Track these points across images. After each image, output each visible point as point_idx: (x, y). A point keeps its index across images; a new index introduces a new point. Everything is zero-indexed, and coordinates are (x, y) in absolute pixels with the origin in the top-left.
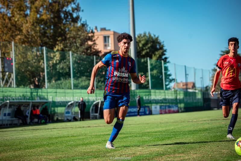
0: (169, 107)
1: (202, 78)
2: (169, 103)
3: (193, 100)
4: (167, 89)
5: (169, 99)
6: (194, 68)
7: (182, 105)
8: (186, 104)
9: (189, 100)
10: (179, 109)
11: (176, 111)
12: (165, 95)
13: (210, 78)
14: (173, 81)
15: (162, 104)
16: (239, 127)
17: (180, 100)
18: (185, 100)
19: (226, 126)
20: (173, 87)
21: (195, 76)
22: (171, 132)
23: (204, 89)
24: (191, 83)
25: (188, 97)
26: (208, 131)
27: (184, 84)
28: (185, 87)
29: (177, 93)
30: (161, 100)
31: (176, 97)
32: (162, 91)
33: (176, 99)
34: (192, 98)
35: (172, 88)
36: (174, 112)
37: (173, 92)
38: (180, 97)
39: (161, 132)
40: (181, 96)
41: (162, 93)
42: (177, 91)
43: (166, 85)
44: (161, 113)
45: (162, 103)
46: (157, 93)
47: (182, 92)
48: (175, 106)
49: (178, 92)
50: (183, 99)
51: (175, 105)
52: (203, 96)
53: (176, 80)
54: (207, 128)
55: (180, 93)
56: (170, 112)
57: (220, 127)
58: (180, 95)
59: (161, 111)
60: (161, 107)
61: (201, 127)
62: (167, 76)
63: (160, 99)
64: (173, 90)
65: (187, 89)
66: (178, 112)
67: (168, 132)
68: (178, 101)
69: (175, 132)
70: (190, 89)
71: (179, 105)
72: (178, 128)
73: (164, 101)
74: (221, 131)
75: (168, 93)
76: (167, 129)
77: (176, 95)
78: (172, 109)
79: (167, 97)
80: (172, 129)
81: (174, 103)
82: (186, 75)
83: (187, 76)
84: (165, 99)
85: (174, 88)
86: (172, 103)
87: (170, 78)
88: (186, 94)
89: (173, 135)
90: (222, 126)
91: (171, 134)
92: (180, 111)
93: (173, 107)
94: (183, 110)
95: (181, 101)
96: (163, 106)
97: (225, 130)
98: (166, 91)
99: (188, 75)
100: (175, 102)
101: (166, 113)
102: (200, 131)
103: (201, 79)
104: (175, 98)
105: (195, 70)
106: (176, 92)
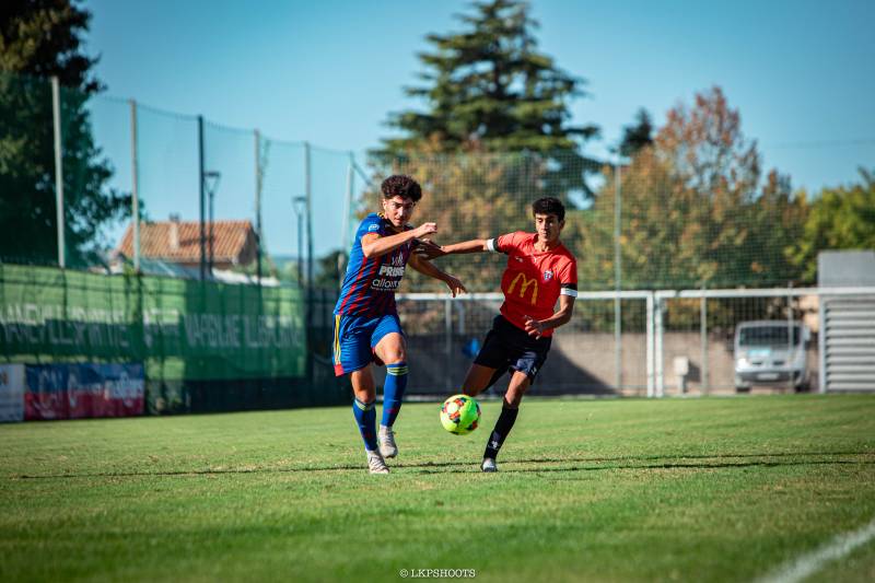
0: (89, 376)
1: (305, 200)
2: (87, 350)
3: (241, 338)
4: (77, 261)
5: (87, 327)
6: (257, 133)
7: (174, 369)
8: (193, 357)
9: (221, 337)
10: (154, 390)
11: (129, 404)
12: (65, 303)
13: (353, 205)
14: (121, 211)
15: (45, 359)
16: (516, 512)
17: (159, 332)
18: (194, 336)
19: (439, 508)
20: (118, 246)
21: (259, 186)
22: (91, 537)
23: (318, 269)
24: (232, 228)
25: (210, 318)
26: (323, 532)
27: (189, 234)
28: (195, 252)
29: (139, 291)
30: (35, 330)
31: (138, 313)
32: (44, 274)
33: (137, 326)
34: (240, 324)
35: (110, 256)
36: (120, 410)
37: (119, 283)
38: (158, 317)
39: (24, 535)
40: (166, 311)
41: (44, 284)
42: (140, 275)
43: (74, 239)
44: (33, 417)
45: (46, 348)
46: (16, 282)
47: (174, 284)
48: (124, 374)
49: (149, 283)
50: (181, 326)
51: (125, 367)
52: (309, 317)
53: (141, 205)
54: (316, 514)
55: (160, 292)
56: (91, 410)
57: (400, 512)
58: (159, 304)
59: (32, 398)
60: (32, 373)
61: (285, 509)
62: (86, 177)
63: (29, 322)
64: (117, 268)
65: (207, 264)
66: (142, 409)
67: (70, 537)
68: (148, 340)
69: (111, 536)
70: (226, 265)
71: (153, 369)
72: (134, 511)
73: (54, 341)
74: (401, 536)
75: (84, 288)
76: (64, 513)
77: (133, 297)
78: (107, 391)
79: (76, 313)
80: (99, 517)
81: (124, 353)
82: (203, 175)
83: (210, 181)
84: (63, 327)
85: (122, 256)
86: (108, 353)
87: (106, 189)
88: (202, 294)
89: (96, 553)
90: (412, 506)
91: (91, 547)
92: (159, 403)
93: (115, 379)
94: (173, 395)
95: (165, 342)
96: (48, 367)
97: (426, 530)
98: (73, 277)
99: (215, 175)
100: (125, 344)
101: (64, 414)
102: (275, 531)
103: (301, 205)
104: (130, 319)
105: (262, 144)
106: (134, 280)
